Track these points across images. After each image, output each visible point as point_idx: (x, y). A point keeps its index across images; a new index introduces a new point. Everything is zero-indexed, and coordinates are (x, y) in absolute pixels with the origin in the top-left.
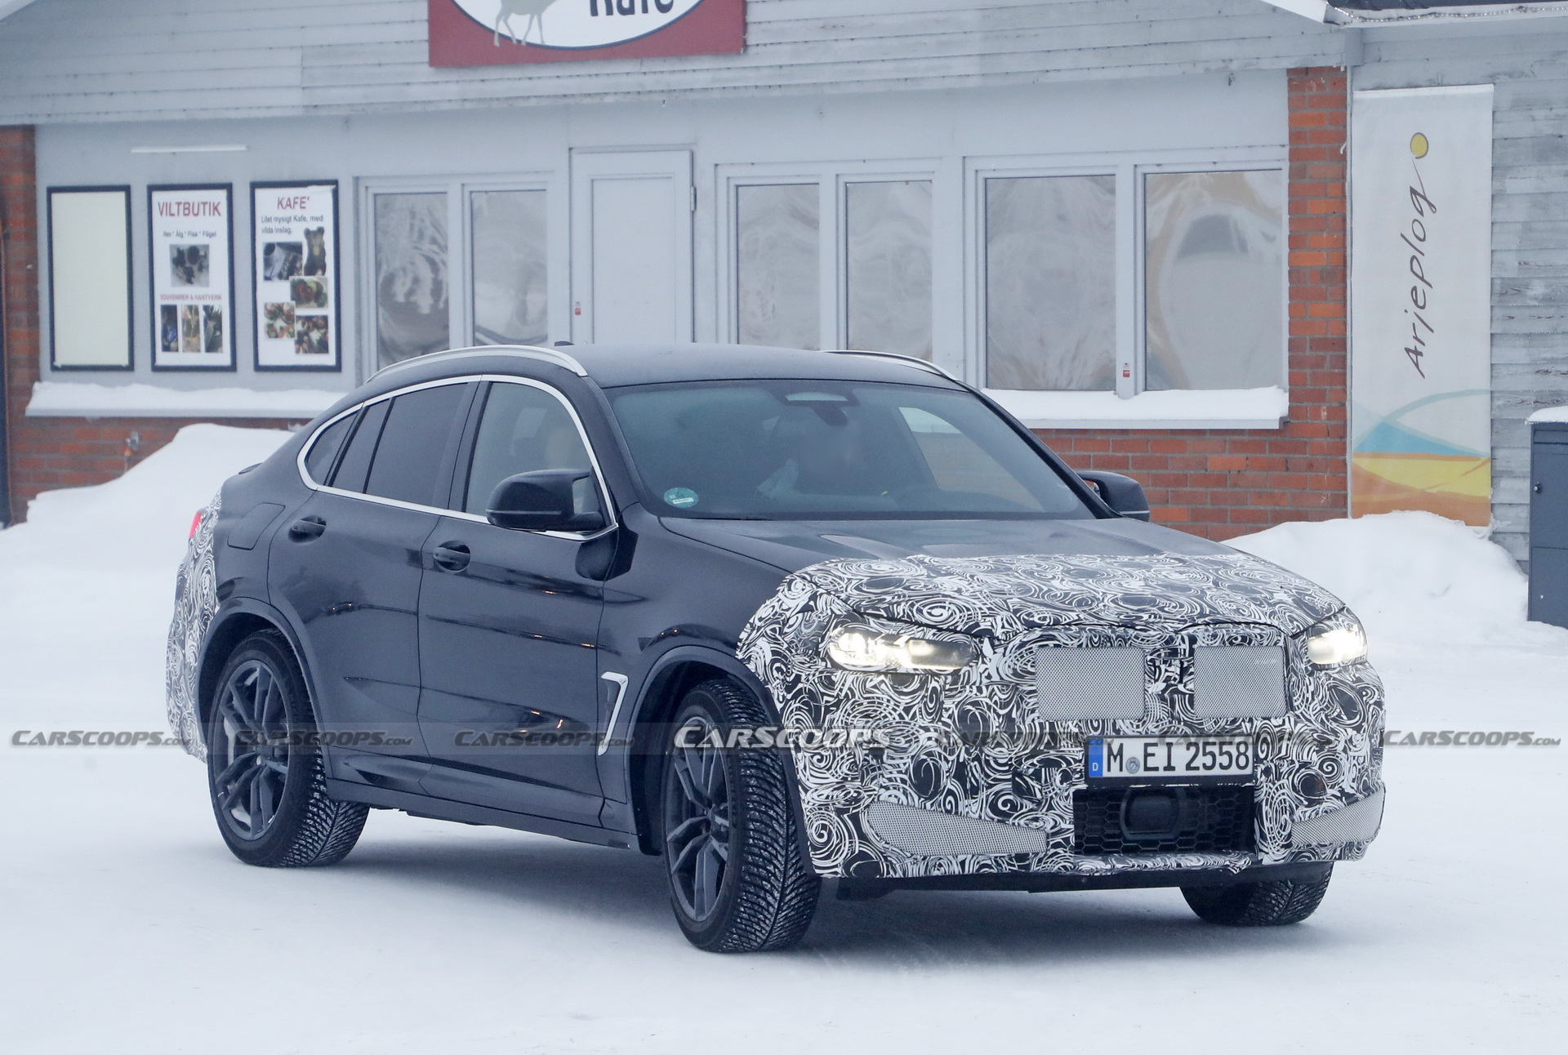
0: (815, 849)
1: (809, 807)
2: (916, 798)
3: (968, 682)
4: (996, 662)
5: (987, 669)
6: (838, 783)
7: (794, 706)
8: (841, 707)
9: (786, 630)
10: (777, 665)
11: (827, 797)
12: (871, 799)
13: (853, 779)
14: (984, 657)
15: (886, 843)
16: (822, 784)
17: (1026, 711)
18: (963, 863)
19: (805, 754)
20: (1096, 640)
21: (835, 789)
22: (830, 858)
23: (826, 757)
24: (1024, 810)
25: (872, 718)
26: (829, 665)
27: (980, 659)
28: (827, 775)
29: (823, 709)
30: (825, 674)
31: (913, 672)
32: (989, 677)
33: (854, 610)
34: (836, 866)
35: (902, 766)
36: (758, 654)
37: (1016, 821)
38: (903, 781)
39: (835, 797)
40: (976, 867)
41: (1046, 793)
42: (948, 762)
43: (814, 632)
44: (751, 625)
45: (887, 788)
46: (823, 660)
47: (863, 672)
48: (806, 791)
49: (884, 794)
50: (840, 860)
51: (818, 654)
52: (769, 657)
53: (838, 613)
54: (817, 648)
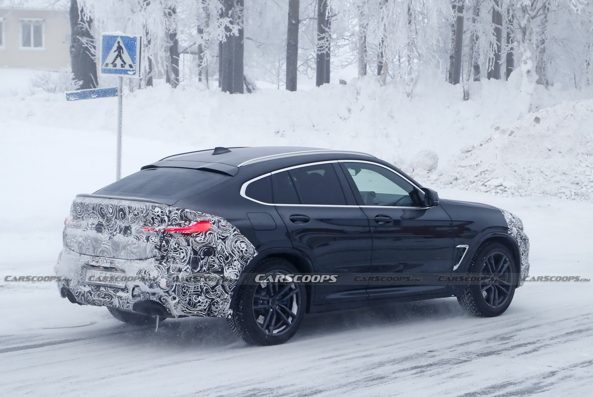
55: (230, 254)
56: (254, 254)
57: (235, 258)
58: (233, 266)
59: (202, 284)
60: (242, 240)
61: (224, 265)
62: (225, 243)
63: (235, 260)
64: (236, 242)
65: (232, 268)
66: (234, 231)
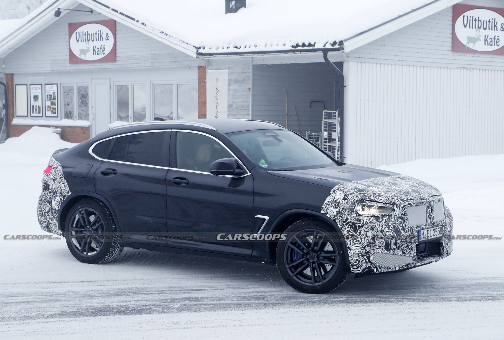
0: (352, 266)
1: (352, 254)
2: (385, 251)
3: (392, 218)
4: (398, 212)
5: (396, 213)
6: (363, 248)
7: (346, 227)
8: (364, 227)
9: (340, 205)
10: (339, 215)
11: (359, 252)
12: (374, 252)
13: (368, 247)
14: (395, 210)
15: (378, 264)
16: (357, 248)
17: (406, 225)
18: (396, 268)
19: (351, 240)
20: (418, 204)
21: (362, 249)
22: (358, 268)
23: (359, 240)
24: (408, 252)
25: (374, 229)
26: (357, 215)
27: (394, 211)
28: (359, 245)
29: (357, 227)
30: (357, 217)
31: (379, 215)
32: (396, 216)
33: (361, 199)
34: (360, 270)
35: (381, 242)
36: (331, 212)
37: (407, 255)
38: (382, 246)
39: (361, 252)
40: (399, 268)
41: (411, 246)
42: (393, 240)
43: (351, 206)
44: (326, 203)
45: (378, 249)
46: (355, 213)
47: (367, 216)
48: (351, 250)
49: (377, 250)
50: (362, 269)
51: (354, 212)
52: (335, 213)
53: (357, 200)
54: (353, 210)
55: (56, 191)
56: (69, 193)
57: (58, 194)
58: (56, 200)
59: (42, 209)
60: (63, 182)
61: (52, 198)
62: (54, 182)
63: (58, 196)
64: (60, 183)
65: (56, 201)
66: (61, 175)
